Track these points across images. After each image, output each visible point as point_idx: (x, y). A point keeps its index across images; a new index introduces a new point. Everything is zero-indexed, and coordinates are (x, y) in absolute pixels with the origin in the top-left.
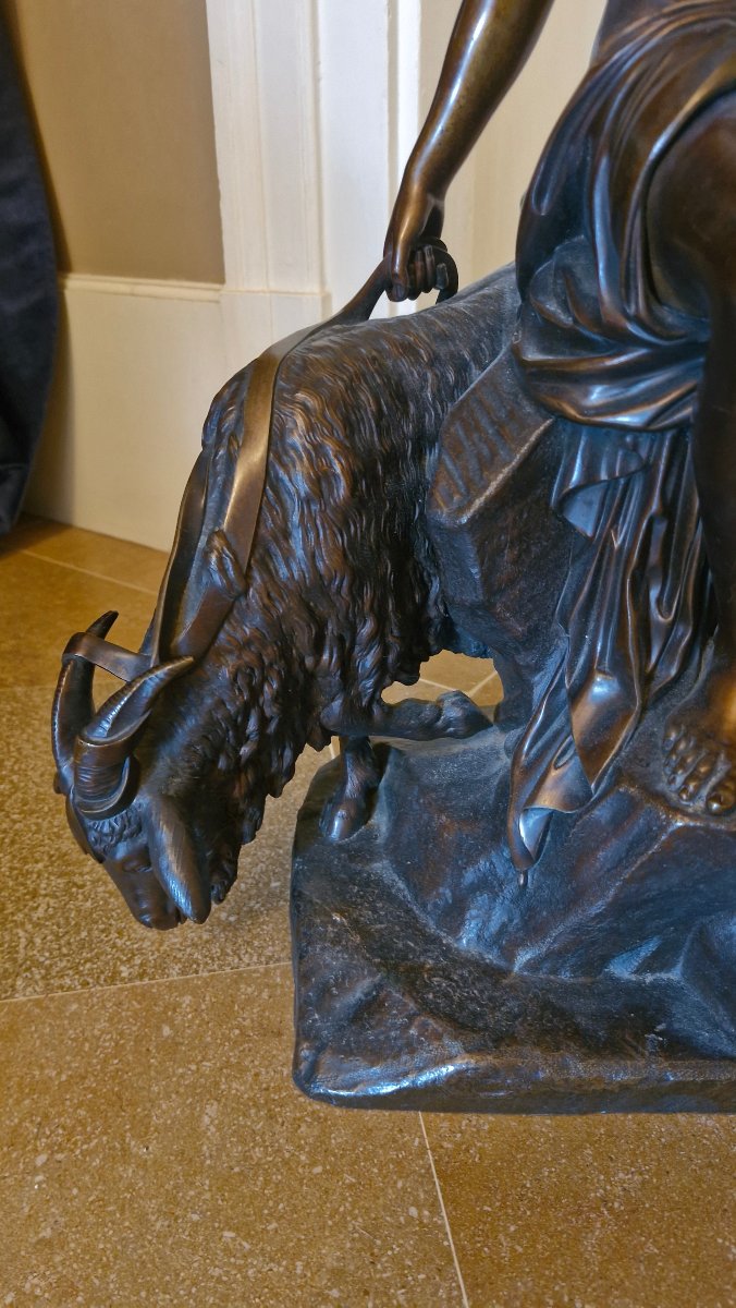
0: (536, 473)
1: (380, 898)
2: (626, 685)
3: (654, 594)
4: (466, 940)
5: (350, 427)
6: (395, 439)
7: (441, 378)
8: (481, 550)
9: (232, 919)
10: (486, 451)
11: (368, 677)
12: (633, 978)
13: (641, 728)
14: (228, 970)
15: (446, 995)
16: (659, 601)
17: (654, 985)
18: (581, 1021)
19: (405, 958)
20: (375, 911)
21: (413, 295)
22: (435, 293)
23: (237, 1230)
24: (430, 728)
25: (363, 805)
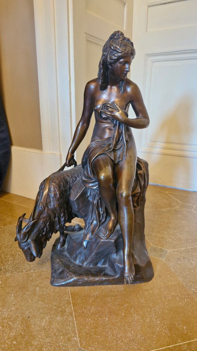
0: (84, 194)
1: (65, 257)
2: (97, 222)
3: (100, 209)
4: (77, 262)
5: (59, 187)
6: (66, 188)
7: (73, 180)
8: (77, 204)
9: (41, 263)
10: (77, 191)
11: (63, 222)
12: (101, 266)
13: (99, 228)
14: (41, 270)
15: (73, 269)
16: (101, 210)
17: (104, 267)
18: (93, 272)
19: (68, 265)
20: (64, 259)
21: (70, 166)
22: (74, 165)
23: (41, 301)
24: (73, 230)
25: (63, 243)
